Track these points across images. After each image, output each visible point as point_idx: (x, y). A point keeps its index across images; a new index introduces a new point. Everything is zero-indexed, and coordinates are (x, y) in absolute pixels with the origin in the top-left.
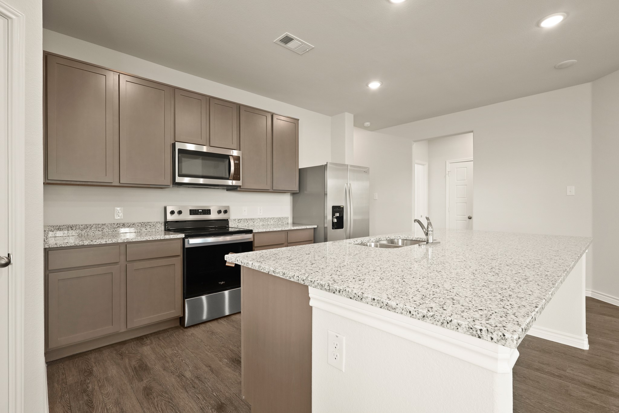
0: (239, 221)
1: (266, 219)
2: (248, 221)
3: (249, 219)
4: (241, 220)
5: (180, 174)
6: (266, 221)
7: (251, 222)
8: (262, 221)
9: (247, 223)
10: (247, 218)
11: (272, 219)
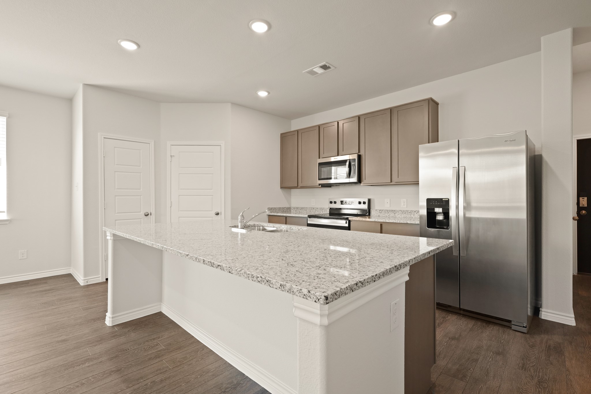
0: (381, 211)
1: (409, 211)
2: (389, 212)
3: (390, 211)
4: (382, 210)
5: (319, 178)
6: (409, 213)
7: (392, 213)
8: (404, 213)
9: (388, 214)
10: (388, 209)
11: (416, 212)
